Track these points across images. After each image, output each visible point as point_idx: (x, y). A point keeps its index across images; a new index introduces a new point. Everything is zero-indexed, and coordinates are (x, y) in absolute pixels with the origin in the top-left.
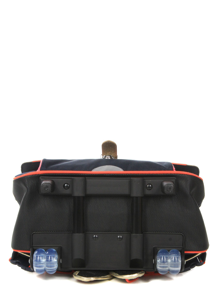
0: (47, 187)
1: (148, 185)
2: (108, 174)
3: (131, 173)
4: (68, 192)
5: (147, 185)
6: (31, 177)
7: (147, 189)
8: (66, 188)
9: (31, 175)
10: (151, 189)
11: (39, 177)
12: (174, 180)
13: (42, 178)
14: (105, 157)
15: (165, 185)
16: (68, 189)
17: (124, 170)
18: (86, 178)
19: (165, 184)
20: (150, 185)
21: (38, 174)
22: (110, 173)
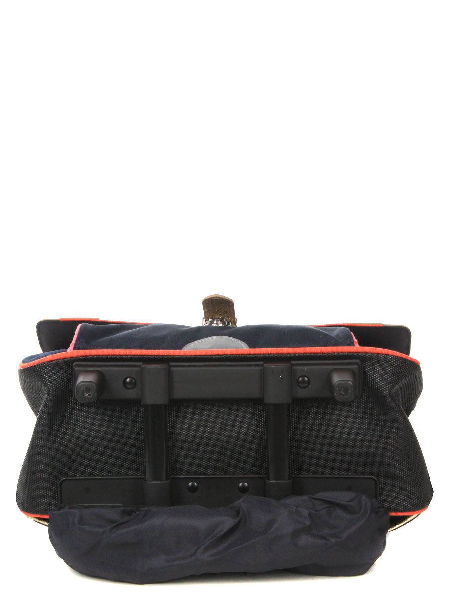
0: (88, 389)
1: (300, 379)
2: (216, 355)
3: (266, 352)
4: (132, 394)
5: (297, 378)
6: (54, 364)
7: (300, 387)
8: (129, 386)
9: (55, 360)
10: (308, 386)
11: (72, 364)
12: (356, 367)
13: (78, 366)
14: (211, 323)
15: (337, 382)
16: (133, 388)
17: (250, 348)
18: (171, 364)
19: (336, 379)
20: (306, 379)
21: (71, 358)
22: (220, 354)
